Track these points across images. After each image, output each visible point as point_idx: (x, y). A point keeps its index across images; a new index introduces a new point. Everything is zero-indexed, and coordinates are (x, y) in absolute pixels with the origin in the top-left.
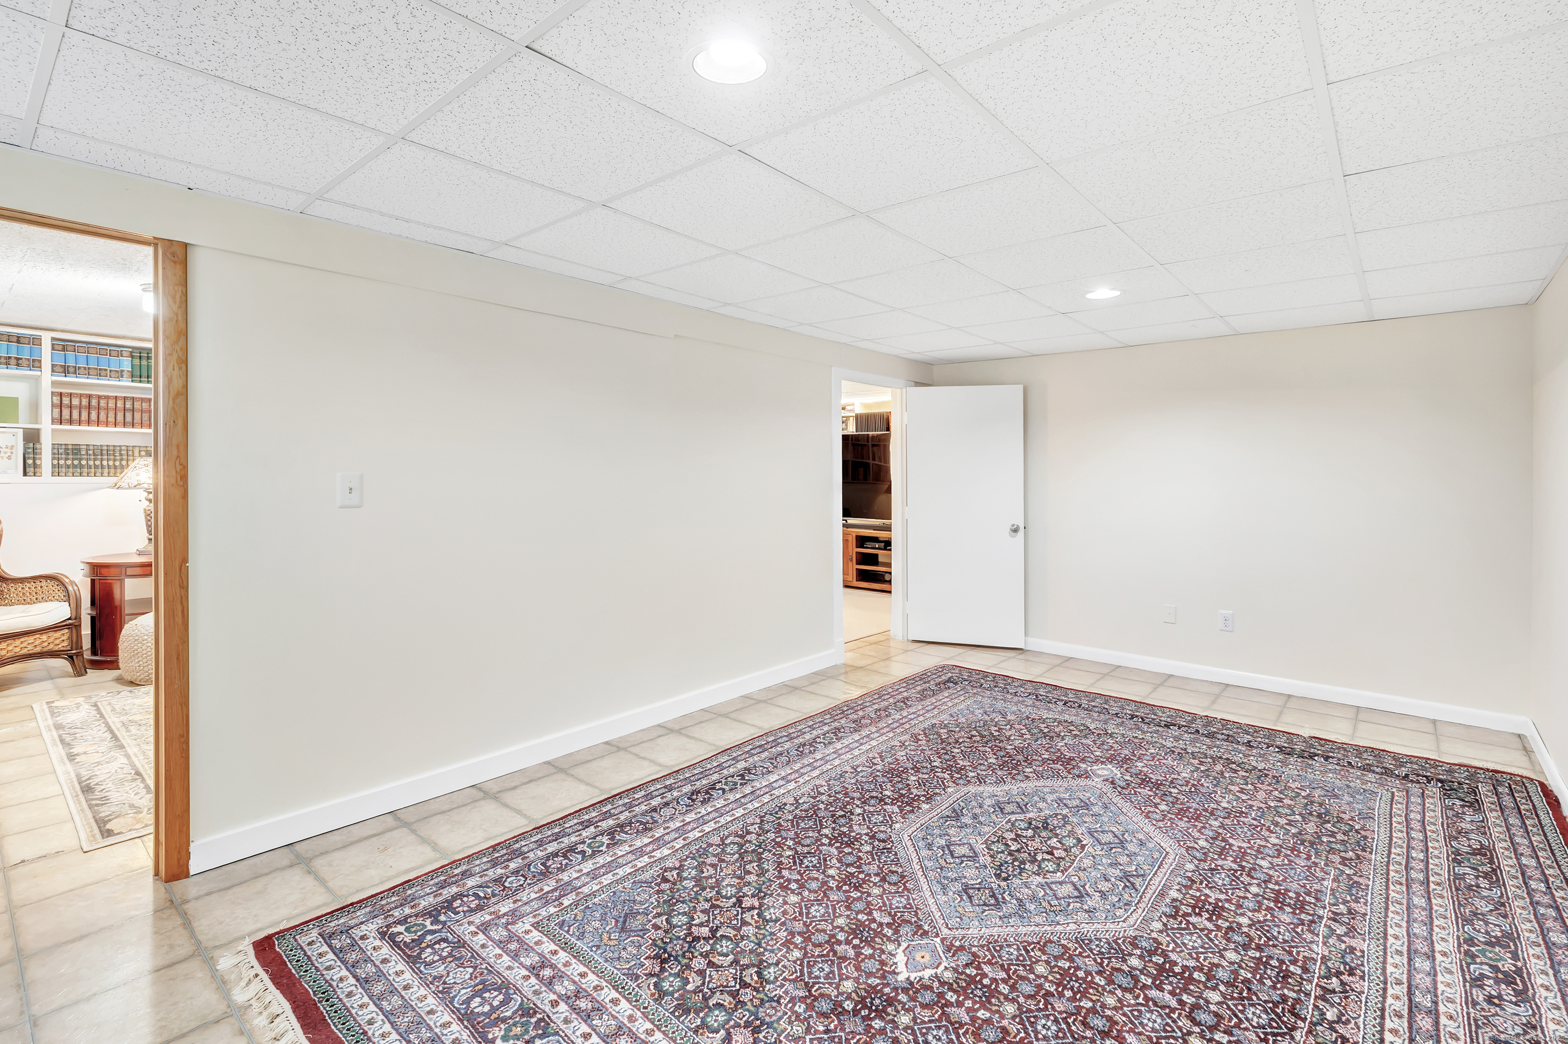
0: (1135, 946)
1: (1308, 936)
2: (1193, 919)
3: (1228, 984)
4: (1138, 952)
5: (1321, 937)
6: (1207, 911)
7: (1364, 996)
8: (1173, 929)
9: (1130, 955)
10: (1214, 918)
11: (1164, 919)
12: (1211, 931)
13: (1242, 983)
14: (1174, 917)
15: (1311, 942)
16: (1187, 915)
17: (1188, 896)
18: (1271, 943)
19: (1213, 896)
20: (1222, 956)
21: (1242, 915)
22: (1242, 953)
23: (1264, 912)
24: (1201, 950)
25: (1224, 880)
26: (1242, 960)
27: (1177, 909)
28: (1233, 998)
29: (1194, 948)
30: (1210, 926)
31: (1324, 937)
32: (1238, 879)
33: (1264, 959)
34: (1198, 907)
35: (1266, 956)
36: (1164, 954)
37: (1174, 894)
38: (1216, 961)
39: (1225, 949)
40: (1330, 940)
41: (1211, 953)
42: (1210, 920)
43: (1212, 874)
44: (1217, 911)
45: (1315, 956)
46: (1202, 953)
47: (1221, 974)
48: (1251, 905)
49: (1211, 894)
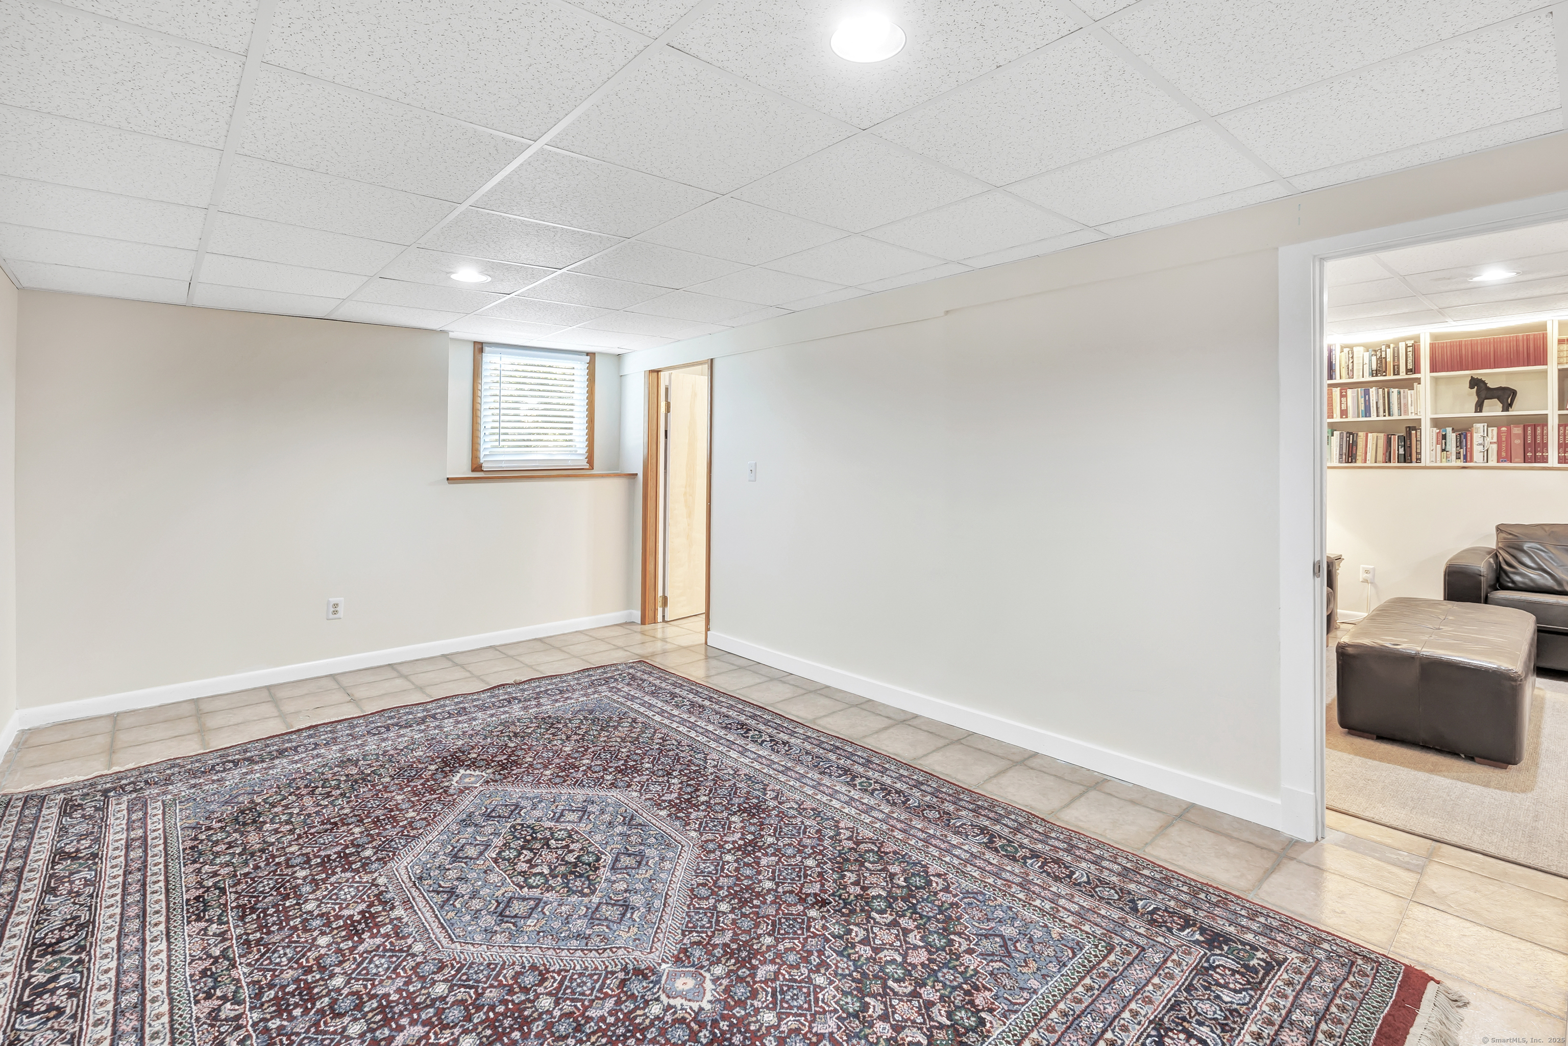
0: (378, 860)
1: (257, 976)
2: (362, 906)
3: (297, 886)
4: (373, 859)
5: (244, 984)
6: (359, 922)
7: (188, 961)
8: (370, 888)
9: (375, 853)
10: (349, 922)
11: (383, 888)
12: (341, 909)
13: (289, 894)
14: (377, 896)
15: (252, 973)
16: (371, 905)
17: (387, 921)
18: (287, 940)
19: (369, 943)
20: (317, 899)
21: (329, 946)
22: (305, 916)
23: (312, 962)
24: (335, 891)
25: (377, 966)
26: (300, 909)
27: (381, 903)
28: (288, 881)
29: (341, 889)
30: (346, 913)
31: (241, 987)
32: (364, 980)
33: (284, 924)
34: (368, 917)
35: (285, 927)
36: (357, 871)
37: (399, 912)
38: (318, 893)
39: (319, 906)
40: (234, 988)
41: (326, 895)
42: (351, 917)
43: (392, 963)
44: (353, 930)
45: (243, 960)
46: (333, 890)
47: (308, 888)
48: (328, 961)
49: (371, 941)
